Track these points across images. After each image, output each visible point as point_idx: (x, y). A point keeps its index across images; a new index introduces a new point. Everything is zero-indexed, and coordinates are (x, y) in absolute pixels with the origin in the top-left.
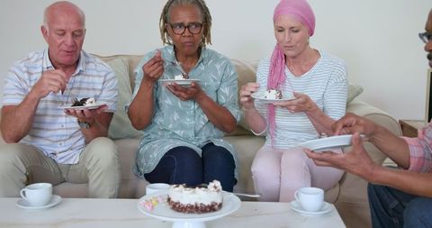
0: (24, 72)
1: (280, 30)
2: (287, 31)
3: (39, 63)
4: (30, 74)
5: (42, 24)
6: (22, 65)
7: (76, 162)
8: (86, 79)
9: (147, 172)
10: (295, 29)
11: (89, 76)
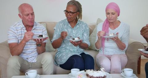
0: (15, 30)
1: (108, 14)
2: (110, 14)
3: (20, 26)
4: (17, 30)
5: (19, 13)
6: (14, 27)
7: (36, 61)
8: (36, 31)
9: (61, 64)
10: (113, 13)
11: (37, 30)
